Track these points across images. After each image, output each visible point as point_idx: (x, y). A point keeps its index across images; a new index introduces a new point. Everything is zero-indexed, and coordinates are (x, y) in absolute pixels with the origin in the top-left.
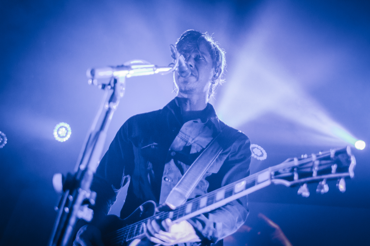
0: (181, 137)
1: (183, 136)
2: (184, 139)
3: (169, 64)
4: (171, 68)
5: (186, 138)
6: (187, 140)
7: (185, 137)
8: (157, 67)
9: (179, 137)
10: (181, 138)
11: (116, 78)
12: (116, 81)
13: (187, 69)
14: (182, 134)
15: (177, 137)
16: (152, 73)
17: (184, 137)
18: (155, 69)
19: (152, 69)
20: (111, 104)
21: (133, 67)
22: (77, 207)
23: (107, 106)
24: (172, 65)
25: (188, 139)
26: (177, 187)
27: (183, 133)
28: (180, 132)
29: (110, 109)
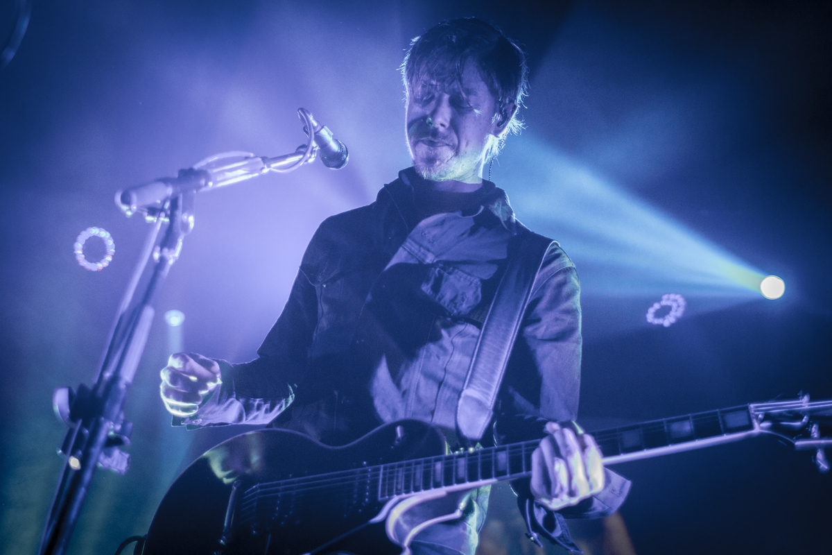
0: (410, 249)
2: (417, 255)
3: (297, 148)
4: (301, 156)
5: (420, 254)
6: (423, 257)
7: (420, 251)
8: (266, 161)
9: (405, 249)
10: (408, 252)
14: (413, 243)
15: (401, 249)
17: (416, 251)
18: (262, 166)
20: (166, 250)
22: (96, 450)
23: (156, 256)
24: (302, 150)
25: (426, 256)
27: (415, 241)
28: (409, 240)
29: (163, 260)
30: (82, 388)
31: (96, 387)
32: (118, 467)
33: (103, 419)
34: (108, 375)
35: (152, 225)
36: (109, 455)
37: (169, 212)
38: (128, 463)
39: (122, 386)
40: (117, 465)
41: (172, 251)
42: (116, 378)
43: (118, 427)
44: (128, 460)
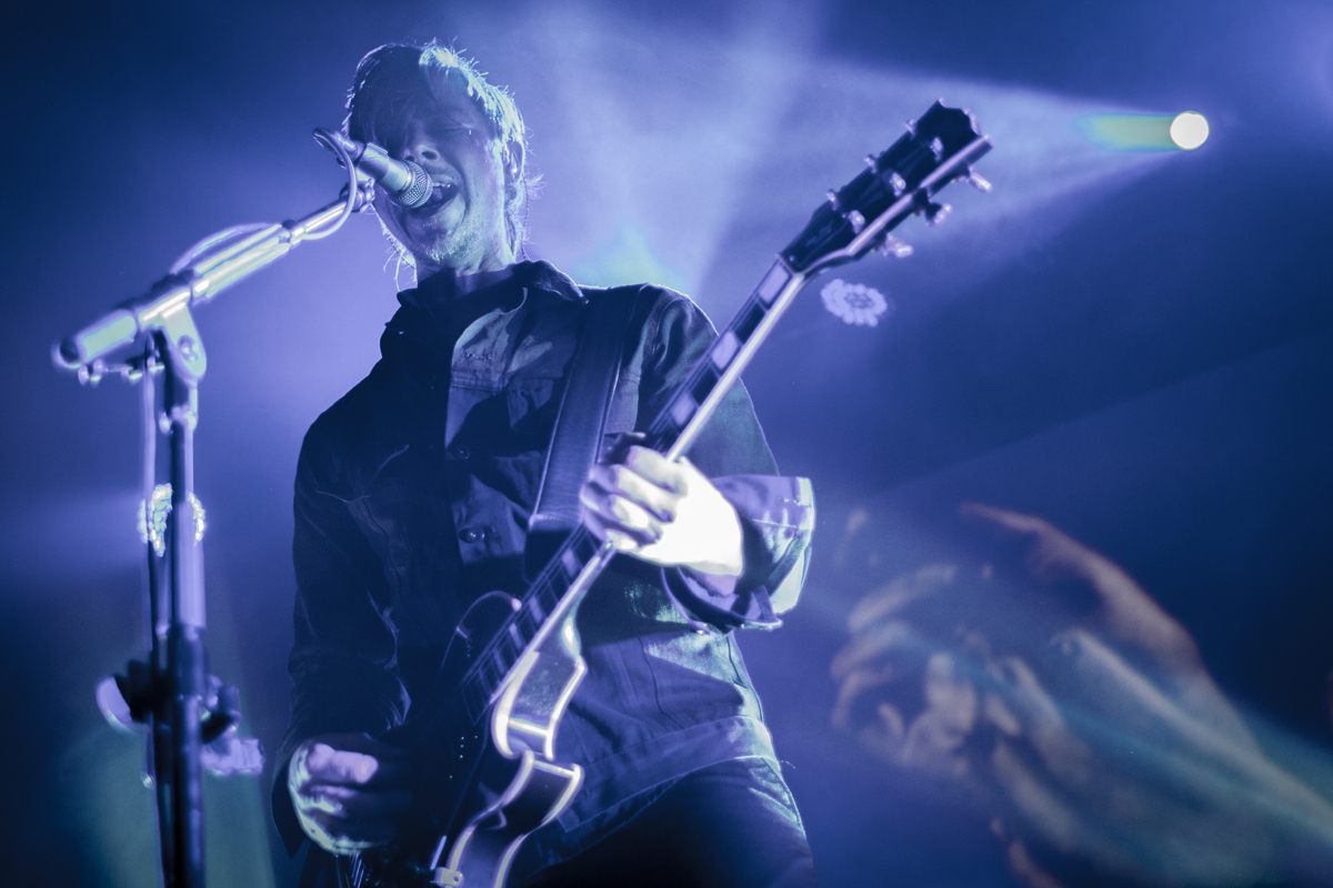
0: (463, 384)
1: (468, 379)
2: (475, 386)
3: (339, 192)
5: (479, 383)
6: (486, 384)
7: (477, 378)
8: (289, 225)
9: (457, 388)
10: (465, 389)
11: (156, 326)
12: (160, 338)
13: (409, 178)
14: (462, 374)
16: (284, 249)
17: (473, 382)
18: (286, 234)
19: (275, 240)
20: (176, 410)
21: (199, 269)
23: (166, 424)
25: (488, 380)
26: (538, 512)
27: (464, 370)
28: (454, 373)
29: (177, 429)
30: (134, 667)
31: (154, 654)
32: (249, 765)
33: (182, 697)
34: (163, 629)
35: (140, 384)
36: (223, 750)
37: (158, 354)
38: (261, 753)
39: (192, 636)
40: (245, 763)
41: (185, 407)
42: (177, 629)
43: (213, 701)
44: (259, 748)
